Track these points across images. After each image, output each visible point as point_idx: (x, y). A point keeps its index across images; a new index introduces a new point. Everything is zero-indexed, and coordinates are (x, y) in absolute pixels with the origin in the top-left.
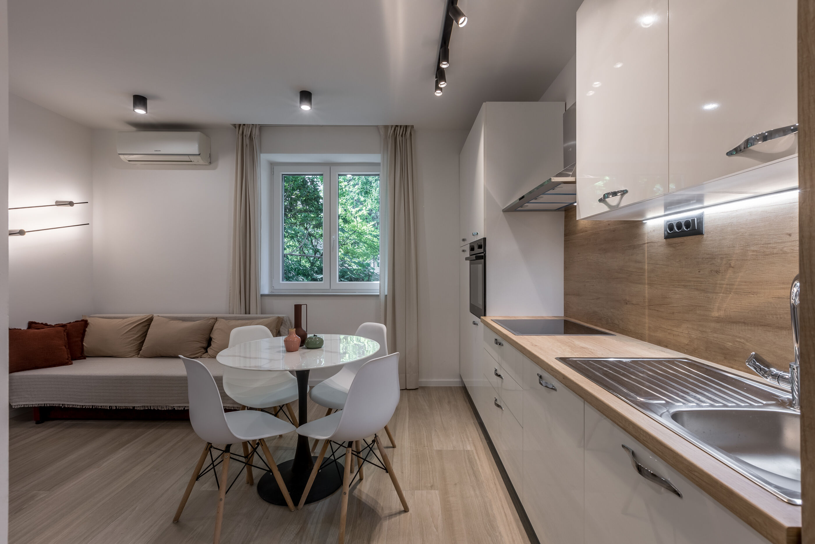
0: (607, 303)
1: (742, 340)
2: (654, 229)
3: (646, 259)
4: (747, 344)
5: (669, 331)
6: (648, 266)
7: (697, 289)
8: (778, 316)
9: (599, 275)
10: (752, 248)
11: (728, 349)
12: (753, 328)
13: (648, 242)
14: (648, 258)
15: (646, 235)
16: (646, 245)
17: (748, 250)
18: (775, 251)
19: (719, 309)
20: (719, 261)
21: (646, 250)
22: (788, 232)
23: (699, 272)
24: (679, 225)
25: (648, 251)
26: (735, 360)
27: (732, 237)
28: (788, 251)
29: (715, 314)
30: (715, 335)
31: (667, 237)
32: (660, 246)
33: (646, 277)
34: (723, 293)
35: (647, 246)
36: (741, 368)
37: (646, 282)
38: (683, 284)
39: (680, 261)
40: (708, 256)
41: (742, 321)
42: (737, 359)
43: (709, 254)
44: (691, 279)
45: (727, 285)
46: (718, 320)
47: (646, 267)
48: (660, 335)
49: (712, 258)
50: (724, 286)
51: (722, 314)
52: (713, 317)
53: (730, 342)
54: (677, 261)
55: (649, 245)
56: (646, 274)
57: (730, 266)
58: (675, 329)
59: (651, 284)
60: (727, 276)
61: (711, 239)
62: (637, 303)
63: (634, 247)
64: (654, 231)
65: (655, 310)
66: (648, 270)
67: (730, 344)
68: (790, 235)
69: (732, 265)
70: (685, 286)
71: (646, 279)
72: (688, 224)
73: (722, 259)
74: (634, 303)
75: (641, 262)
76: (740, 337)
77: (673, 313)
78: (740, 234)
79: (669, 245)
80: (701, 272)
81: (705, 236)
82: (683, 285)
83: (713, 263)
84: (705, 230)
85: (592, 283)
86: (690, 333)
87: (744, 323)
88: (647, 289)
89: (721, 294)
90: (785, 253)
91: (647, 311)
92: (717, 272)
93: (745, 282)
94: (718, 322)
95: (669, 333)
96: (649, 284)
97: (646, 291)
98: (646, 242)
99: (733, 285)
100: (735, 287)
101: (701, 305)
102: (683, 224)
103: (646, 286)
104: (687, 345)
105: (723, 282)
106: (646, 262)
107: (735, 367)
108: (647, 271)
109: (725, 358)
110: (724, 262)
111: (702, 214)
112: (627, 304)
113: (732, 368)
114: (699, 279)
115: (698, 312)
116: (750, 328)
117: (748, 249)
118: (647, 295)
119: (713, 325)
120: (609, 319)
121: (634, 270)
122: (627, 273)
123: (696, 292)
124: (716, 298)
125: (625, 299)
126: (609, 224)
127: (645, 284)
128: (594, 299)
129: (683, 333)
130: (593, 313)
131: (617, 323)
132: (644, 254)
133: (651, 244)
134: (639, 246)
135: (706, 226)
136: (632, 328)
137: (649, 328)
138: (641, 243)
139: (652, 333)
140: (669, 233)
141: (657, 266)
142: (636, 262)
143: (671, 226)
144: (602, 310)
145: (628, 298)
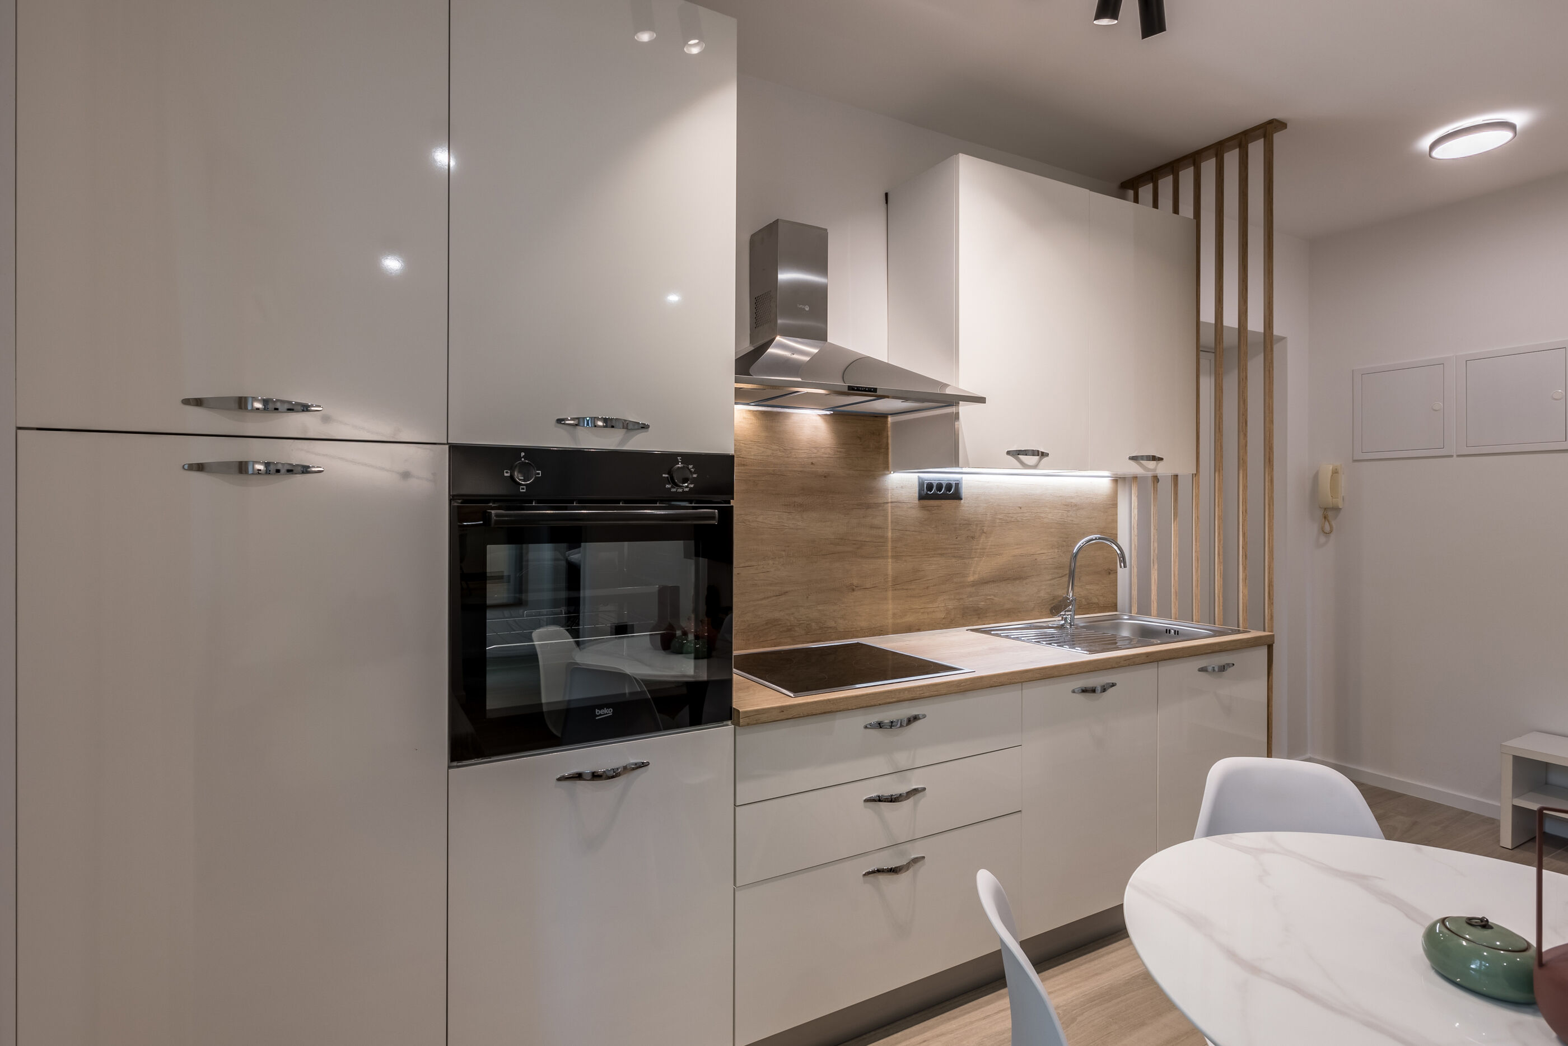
0: (807, 597)
1: (992, 597)
2: (902, 485)
3: (890, 524)
4: (995, 598)
5: (922, 611)
6: (892, 533)
7: (954, 557)
8: (1014, 570)
9: (784, 551)
10: (999, 517)
11: (981, 609)
13: (893, 500)
14: (892, 522)
15: (888, 494)
16: (890, 505)
18: (1013, 519)
19: (974, 573)
20: (974, 527)
21: (890, 511)
22: (1019, 506)
23: (957, 538)
24: (940, 487)
25: (891, 512)
26: (987, 616)
27: (985, 505)
28: (1020, 520)
29: (971, 578)
30: (971, 599)
31: (921, 497)
32: (911, 507)
33: (890, 548)
34: (978, 557)
35: (891, 507)
37: (890, 554)
38: (939, 552)
39: (936, 527)
41: (992, 579)
42: (988, 615)
43: (966, 520)
44: (948, 546)
45: (981, 549)
46: (974, 584)
47: (890, 534)
48: (910, 618)
49: (968, 523)
50: (978, 550)
51: (976, 577)
52: (969, 582)
53: (982, 602)
54: (933, 526)
55: (893, 505)
56: (890, 544)
57: (983, 532)
58: (930, 605)
59: (896, 557)
60: (981, 541)
61: (968, 505)
62: (874, 586)
63: (869, 506)
64: (902, 487)
65: (903, 589)
66: (892, 538)
67: (983, 603)
68: (1021, 508)
69: (985, 531)
70: (942, 555)
71: (890, 550)
72: (949, 487)
73: (977, 525)
74: (867, 587)
75: (880, 528)
76: (990, 595)
77: (927, 588)
78: (991, 503)
79: (923, 508)
80: (958, 538)
81: (962, 501)
82: (940, 554)
83: (969, 530)
84: (963, 497)
85: (763, 567)
86: (947, 605)
87: (993, 581)
88: (890, 563)
89: (976, 559)
90: (1018, 521)
91: (890, 594)
92: (973, 538)
93: (994, 546)
94: (974, 586)
95: (923, 613)
96: (893, 557)
97: (890, 566)
98: (890, 500)
99: (986, 549)
100: (988, 550)
101: (958, 572)
102: (944, 486)
103: (890, 560)
104: (944, 619)
105: (977, 547)
106: (890, 528)
107: (986, 622)
108: (890, 540)
109: (979, 618)
110: (979, 529)
111: (962, 478)
112: (853, 590)
113: (984, 624)
114: (956, 546)
115: (955, 580)
116: (997, 584)
117: (997, 517)
118: (890, 572)
119: (969, 589)
120: (813, 624)
121: (868, 540)
122: (854, 544)
123: (954, 560)
124: (972, 563)
125: (852, 584)
126: (812, 463)
127: (887, 557)
128: (768, 598)
129: (941, 605)
130: (766, 624)
131: (832, 624)
132: (886, 516)
133: (897, 503)
134: (877, 505)
135: (964, 492)
136: (864, 624)
137: (894, 614)
138: (881, 501)
139: (899, 621)
140: (927, 494)
141: (907, 533)
142: (872, 527)
143: (930, 486)
144: (793, 614)
145: (855, 582)
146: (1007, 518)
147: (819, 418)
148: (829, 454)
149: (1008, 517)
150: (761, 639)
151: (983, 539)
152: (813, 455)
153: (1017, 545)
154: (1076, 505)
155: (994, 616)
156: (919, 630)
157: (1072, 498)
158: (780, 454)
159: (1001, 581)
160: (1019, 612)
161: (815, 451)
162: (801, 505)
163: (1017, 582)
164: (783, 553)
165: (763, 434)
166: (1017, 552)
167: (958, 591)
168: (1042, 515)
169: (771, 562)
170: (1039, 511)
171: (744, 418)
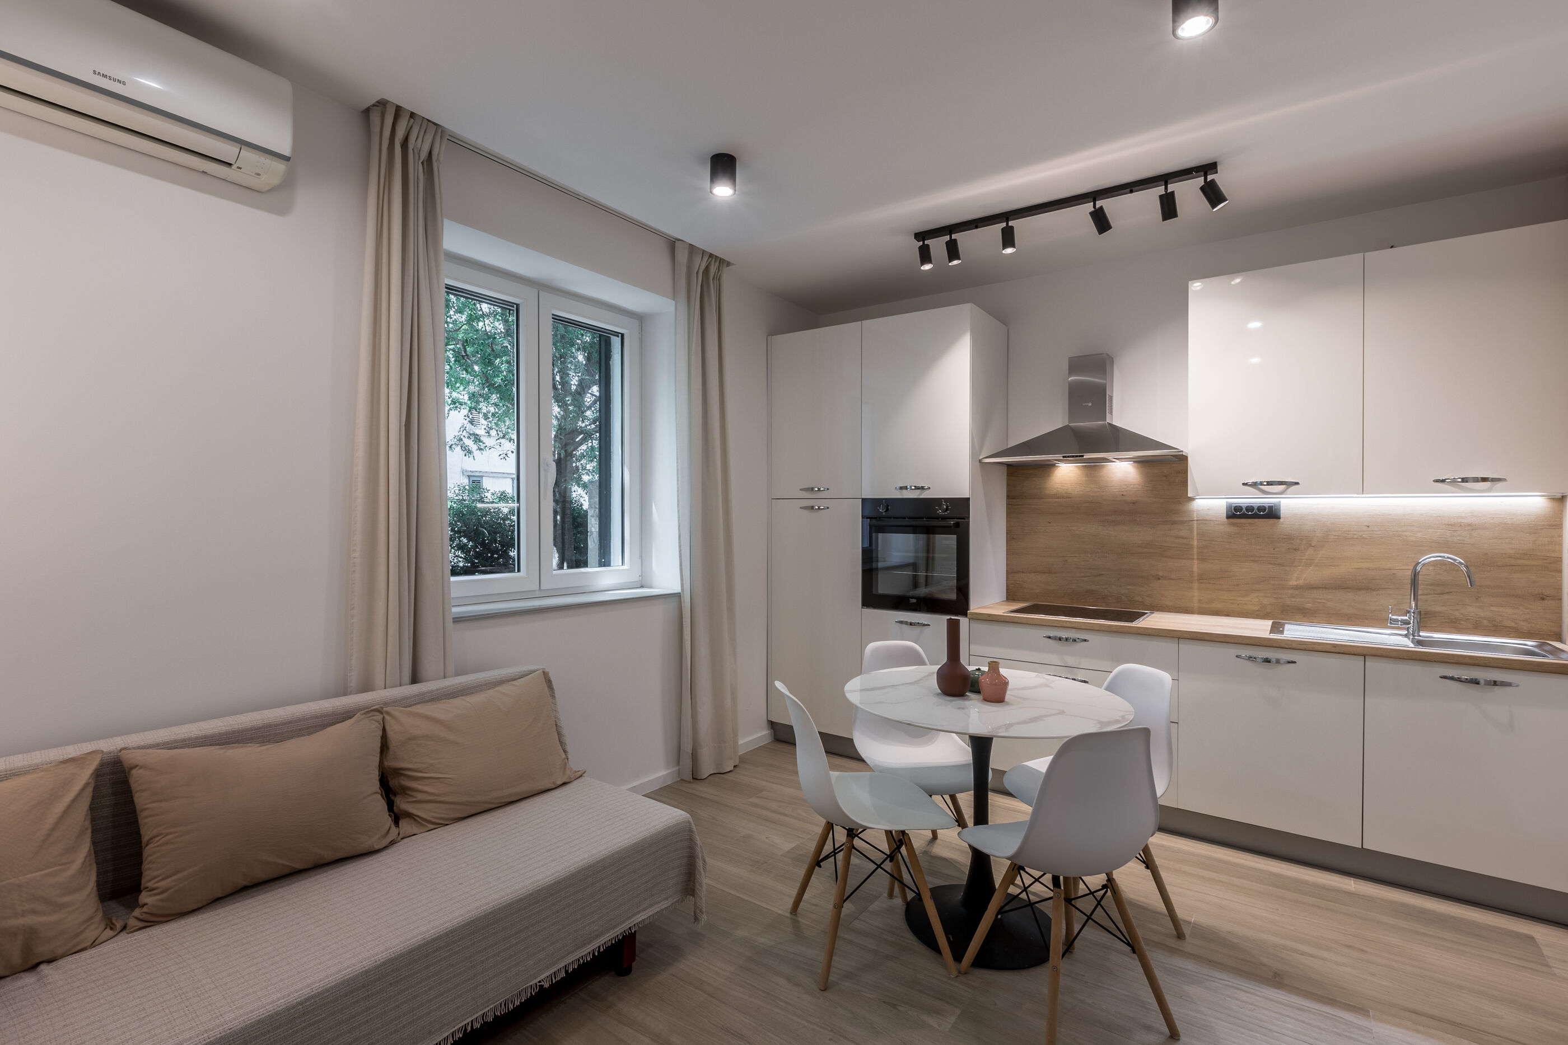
0: (1118, 579)
1: (1323, 601)
2: (1208, 507)
3: (1195, 536)
4: (1329, 603)
5: (1232, 601)
6: (1198, 542)
7: (1271, 564)
8: (1358, 581)
9: (1100, 549)
10: (1334, 533)
11: (1308, 609)
12: (1334, 591)
13: (1199, 519)
14: (1198, 534)
15: (1195, 512)
16: (1195, 522)
17: (1329, 535)
18: (1355, 537)
19: (1298, 579)
20: (1298, 541)
21: (1195, 527)
22: (1367, 524)
23: (1274, 549)
24: (1250, 508)
25: (1197, 527)
27: (1314, 523)
28: (1366, 537)
29: (1294, 583)
30: (1293, 600)
31: (1228, 517)
32: (1219, 524)
33: (1195, 552)
34: (1303, 566)
35: (1197, 523)
36: (1321, 622)
37: (1195, 557)
38: (1252, 559)
39: (1248, 539)
40: (1285, 537)
41: (1323, 586)
42: (1317, 615)
43: (1287, 535)
44: (1262, 555)
45: (1307, 560)
46: (1297, 588)
47: (1195, 543)
48: (1217, 605)
49: (1289, 538)
50: (1304, 561)
51: (1301, 582)
52: (1290, 585)
53: (1309, 603)
54: (1244, 539)
55: (1199, 522)
56: (1195, 550)
57: (1311, 545)
59: (1202, 559)
60: (1307, 553)
61: (1288, 523)
62: (1179, 578)
63: (1174, 523)
64: (1208, 509)
65: (1209, 583)
66: (1198, 546)
67: (1310, 605)
68: (1368, 527)
69: (1313, 545)
70: (1254, 561)
71: (1195, 554)
72: (1263, 509)
73: (1301, 540)
74: (1172, 578)
75: (1186, 538)
76: (1321, 599)
77: (1238, 585)
78: (1322, 522)
79: (1233, 524)
80: (1277, 550)
81: (1281, 520)
82: (1252, 561)
83: (1292, 543)
84: (1282, 516)
86: (1259, 600)
87: (1325, 588)
88: (1196, 564)
89: (1301, 567)
90: (1363, 538)
91: (1196, 585)
92: (1296, 550)
93: (1327, 558)
94: (1297, 589)
95: (1232, 603)
96: (1198, 559)
97: (1196, 566)
98: (1195, 519)
99: (1314, 560)
100: (1316, 561)
101: (1277, 577)
102: (1256, 508)
103: (1196, 561)
104: (1257, 611)
105: (1302, 558)
106: (1195, 538)
107: (1315, 621)
108: (1196, 547)
109: (1304, 616)
110: (1304, 542)
111: (1280, 502)
112: (1159, 579)
113: (1311, 622)
114: (1274, 556)
115: (1272, 582)
116: (1330, 591)
117: (1331, 533)
118: (1195, 569)
119: (1290, 592)
120: (1123, 597)
121: (1173, 546)
122: (1160, 548)
123: (1270, 566)
124: (1294, 570)
125: (1157, 575)
126: (1122, 495)
127: (1193, 559)
128: (1087, 576)
129: (1252, 601)
130: (1086, 592)
131: (1140, 599)
132: (1191, 530)
133: (1203, 521)
134: (1182, 522)
135: (1283, 513)
136: (1169, 603)
137: (1200, 601)
138: (1186, 520)
139: (1204, 606)
140: (1234, 514)
141: (1213, 542)
142: (1177, 537)
143: (1238, 508)
144: (1106, 588)
145: (1161, 573)
146: (1346, 535)
147: (1129, 466)
148: (1137, 488)
149: (1349, 534)
150: (1083, 601)
151: (1310, 551)
152: (1123, 490)
153: (1362, 559)
154: (1469, 525)
155: (1327, 617)
156: (1228, 615)
157: (1463, 518)
158: (1096, 490)
159: (1336, 589)
160: (1367, 619)
161: (1126, 487)
162: (1113, 521)
163: (1363, 592)
164: (1099, 550)
165: (1087, 479)
166: (1361, 565)
167: (1276, 591)
168: (1406, 534)
169: (1089, 555)
170: (1399, 530)
171: (1071, 470)
